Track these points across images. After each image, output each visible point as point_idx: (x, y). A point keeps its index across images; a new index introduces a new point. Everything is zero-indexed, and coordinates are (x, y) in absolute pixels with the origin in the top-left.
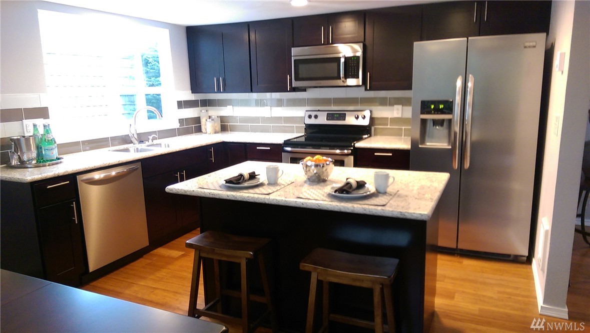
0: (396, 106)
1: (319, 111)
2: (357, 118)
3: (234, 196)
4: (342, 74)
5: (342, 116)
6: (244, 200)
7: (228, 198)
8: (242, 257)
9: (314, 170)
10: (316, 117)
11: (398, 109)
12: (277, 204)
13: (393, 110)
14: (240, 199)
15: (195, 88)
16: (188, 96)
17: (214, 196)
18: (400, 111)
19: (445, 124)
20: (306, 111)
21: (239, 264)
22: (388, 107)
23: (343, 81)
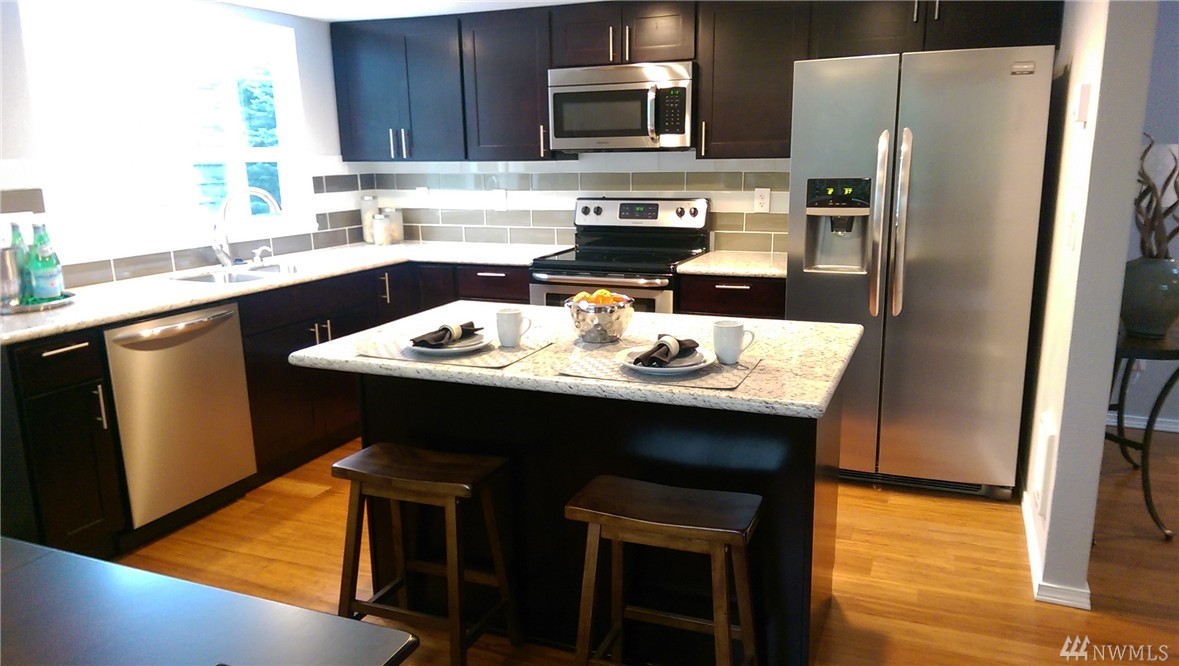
0: (757, 191)
1: (604, 199)
2: (681, 213)
3: (430, 372)
4: (650, 126)
5: (652, 211)
6: (452, 380)
7: (419, 376)
8: (449, 495)
9: (593, 319)
10: (598, 211)
11: (762, 197)
12: (519, 387)
13: (752, 198)
14: (442, 378)
15: (349, 151)
16: (337, 167)
17: (389, 373)
18: (767, 201)
19: (855, 226)
20: (579, 199)
21: (442, 510)
22: (742, 193)
23: (652, 139)
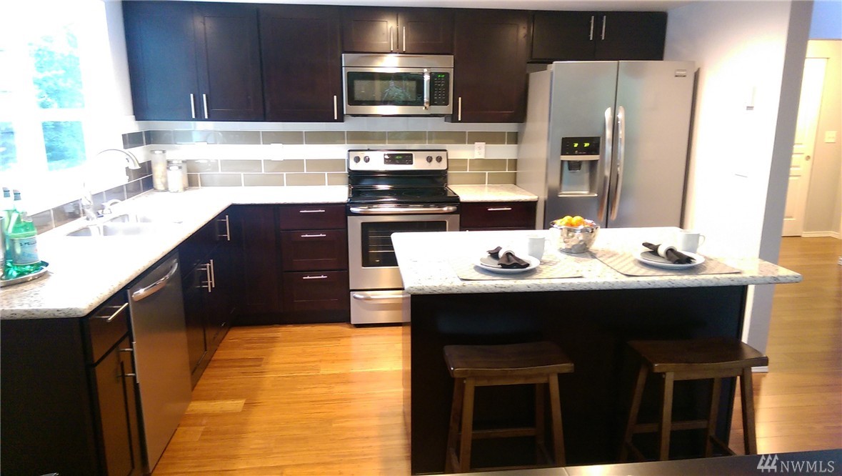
0: (477, 144)
1: (369, 150)
2: (429, 159)
4: (426, 98)
5: (407, 159)
10: (367, 160)
11: (480, 148)
13: (473, 149)
18: (483, 150)
20: (349, 151)
22: (467, 145)
23: (426, 108)
